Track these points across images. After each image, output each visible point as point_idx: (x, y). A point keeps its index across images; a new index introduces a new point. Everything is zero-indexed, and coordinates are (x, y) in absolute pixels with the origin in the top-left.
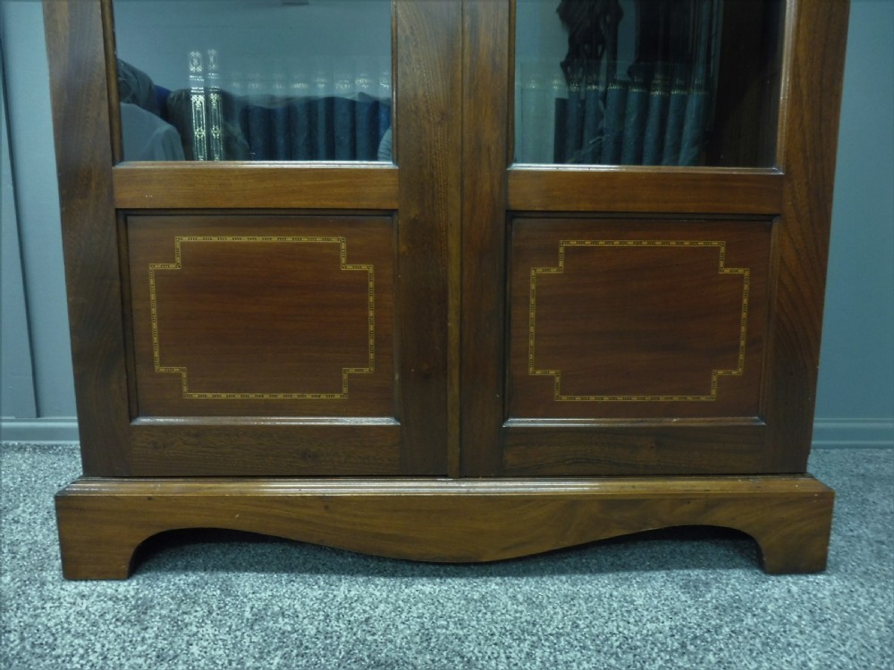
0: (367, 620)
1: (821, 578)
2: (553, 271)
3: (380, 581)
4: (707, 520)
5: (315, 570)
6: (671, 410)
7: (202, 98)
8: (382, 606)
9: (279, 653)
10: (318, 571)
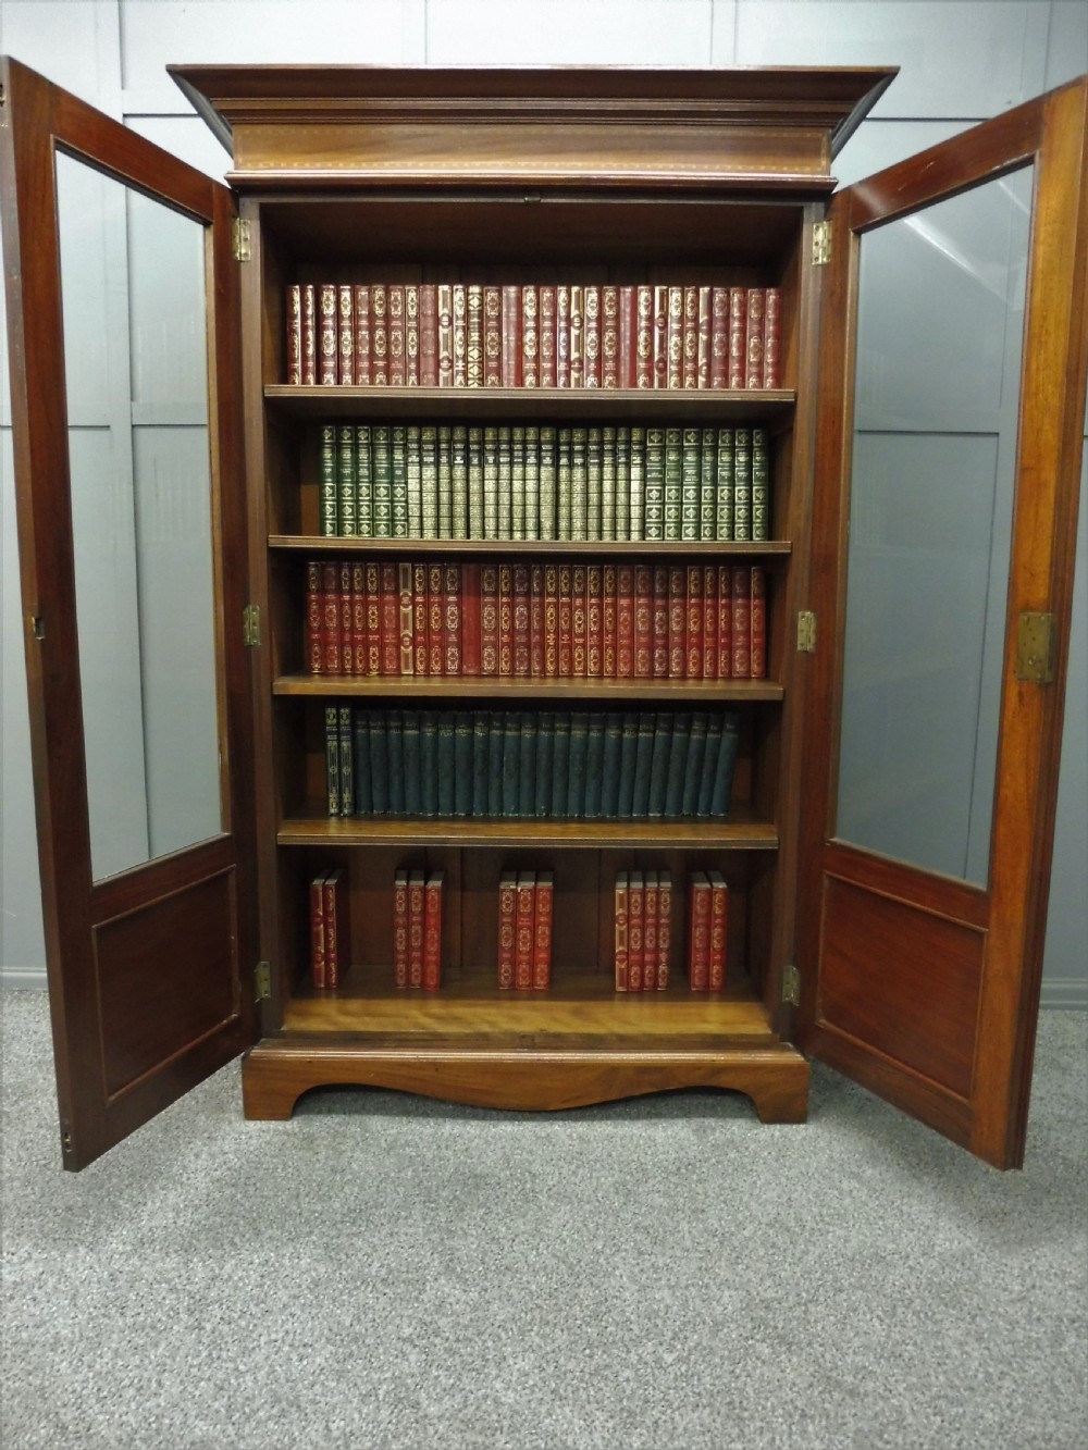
0: (467, 1149)
1: (802, 1126)
3: (474, 1123)
4: (713, 1082)
5: (426, 1115)
7: (335, 743)
8: (476, 1141)
9: (411, 1169)
10: (428, 1116)
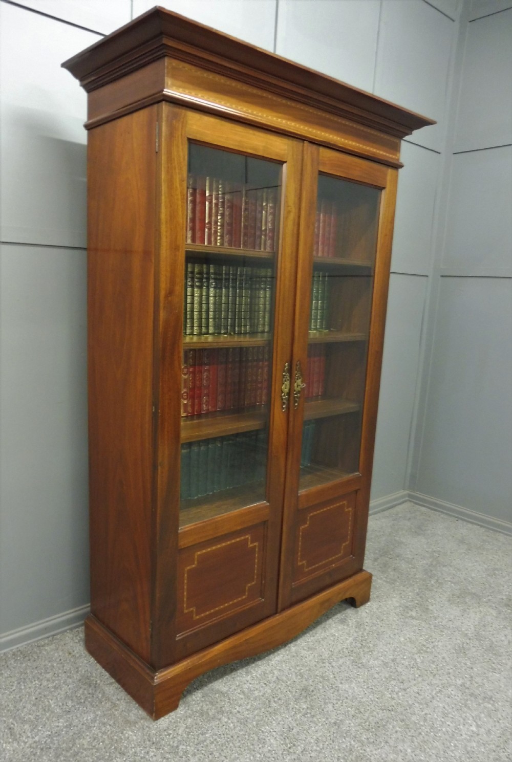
0: (278, 678)
2: (306, 526)
6: (332, 562)
10: (235, 670)
